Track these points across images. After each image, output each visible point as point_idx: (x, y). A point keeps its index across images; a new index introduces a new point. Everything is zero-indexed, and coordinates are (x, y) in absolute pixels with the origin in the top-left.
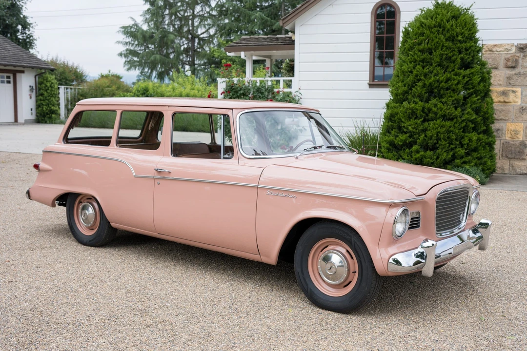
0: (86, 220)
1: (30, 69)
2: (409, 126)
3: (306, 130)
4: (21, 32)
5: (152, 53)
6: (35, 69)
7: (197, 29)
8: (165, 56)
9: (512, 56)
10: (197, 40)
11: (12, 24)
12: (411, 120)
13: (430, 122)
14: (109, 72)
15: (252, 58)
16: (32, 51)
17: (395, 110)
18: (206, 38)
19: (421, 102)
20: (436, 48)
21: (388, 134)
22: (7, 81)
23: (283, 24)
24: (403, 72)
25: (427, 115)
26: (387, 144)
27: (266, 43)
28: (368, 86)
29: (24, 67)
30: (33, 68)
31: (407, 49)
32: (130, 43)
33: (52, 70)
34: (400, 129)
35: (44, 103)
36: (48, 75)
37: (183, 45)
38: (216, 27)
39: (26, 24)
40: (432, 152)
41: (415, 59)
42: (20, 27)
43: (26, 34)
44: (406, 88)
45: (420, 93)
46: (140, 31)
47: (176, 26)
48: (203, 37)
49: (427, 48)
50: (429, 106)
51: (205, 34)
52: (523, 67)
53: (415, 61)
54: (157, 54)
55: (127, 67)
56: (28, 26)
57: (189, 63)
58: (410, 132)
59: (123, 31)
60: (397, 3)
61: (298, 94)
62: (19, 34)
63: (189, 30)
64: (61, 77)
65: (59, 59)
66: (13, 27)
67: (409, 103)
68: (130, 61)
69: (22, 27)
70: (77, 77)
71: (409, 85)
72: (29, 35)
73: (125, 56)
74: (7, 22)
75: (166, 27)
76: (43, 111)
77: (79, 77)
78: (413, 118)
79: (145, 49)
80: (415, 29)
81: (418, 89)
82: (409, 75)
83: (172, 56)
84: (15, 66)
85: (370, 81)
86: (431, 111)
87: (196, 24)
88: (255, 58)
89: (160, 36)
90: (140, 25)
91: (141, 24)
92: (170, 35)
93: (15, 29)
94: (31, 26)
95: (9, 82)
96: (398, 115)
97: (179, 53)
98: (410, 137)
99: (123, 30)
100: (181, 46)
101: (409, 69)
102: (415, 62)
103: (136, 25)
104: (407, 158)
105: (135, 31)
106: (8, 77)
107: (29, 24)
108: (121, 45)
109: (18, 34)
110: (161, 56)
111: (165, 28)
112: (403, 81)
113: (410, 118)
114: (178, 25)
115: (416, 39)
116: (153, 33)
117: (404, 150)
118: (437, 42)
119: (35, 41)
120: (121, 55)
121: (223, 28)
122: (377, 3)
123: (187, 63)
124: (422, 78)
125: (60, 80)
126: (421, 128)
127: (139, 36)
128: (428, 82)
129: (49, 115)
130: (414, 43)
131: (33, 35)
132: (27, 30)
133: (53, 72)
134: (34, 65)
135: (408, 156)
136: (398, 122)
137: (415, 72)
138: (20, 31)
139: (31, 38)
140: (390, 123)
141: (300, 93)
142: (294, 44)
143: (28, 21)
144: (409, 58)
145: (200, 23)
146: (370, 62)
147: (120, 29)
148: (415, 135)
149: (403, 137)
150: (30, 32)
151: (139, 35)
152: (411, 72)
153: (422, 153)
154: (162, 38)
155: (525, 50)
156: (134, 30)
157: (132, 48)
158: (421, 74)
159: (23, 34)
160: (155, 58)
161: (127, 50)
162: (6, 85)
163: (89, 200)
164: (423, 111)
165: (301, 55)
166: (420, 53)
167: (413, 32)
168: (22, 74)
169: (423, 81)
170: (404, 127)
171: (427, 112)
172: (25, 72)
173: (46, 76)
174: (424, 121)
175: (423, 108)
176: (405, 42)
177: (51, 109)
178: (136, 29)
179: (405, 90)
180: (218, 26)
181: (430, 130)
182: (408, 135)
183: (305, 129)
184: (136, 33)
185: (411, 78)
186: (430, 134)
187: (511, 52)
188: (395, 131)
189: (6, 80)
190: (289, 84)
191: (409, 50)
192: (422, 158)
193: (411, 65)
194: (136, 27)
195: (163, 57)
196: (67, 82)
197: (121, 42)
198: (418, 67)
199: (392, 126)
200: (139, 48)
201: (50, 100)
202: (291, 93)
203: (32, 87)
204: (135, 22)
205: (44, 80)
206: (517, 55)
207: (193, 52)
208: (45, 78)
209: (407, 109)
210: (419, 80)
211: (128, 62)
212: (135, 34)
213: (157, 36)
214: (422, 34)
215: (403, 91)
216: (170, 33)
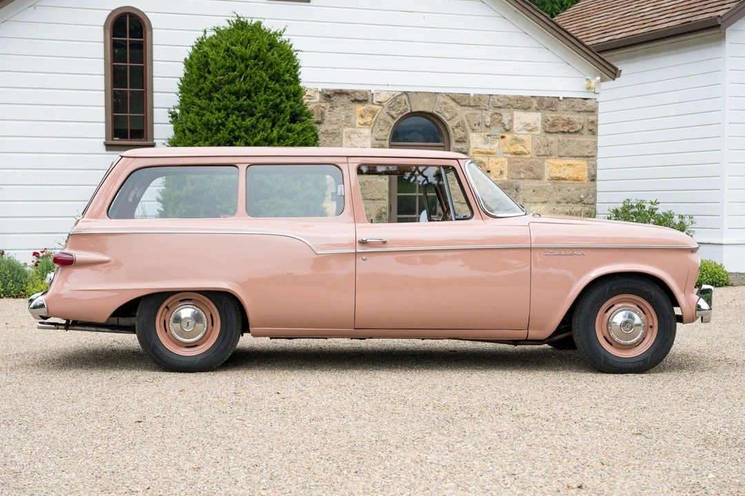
9: (316, 107)
20: (257, 91)
24: (206, 125)
28: (104, 148)
31: (206, 90)
41: (224, 105)
49: (244, 89)
52: (331, 123)
53: (226, 108)
60: (146, 14)
85: (106, 138)
101: (218, 121)
102: (226, 110)
115: (223, 75)
118: (257, 82)
122: (113, 11)
130: (220, 80)
137: (229, 125)
144: (214, 103)
146: (106, 106)
155: (332, 99)
158: (239, 129)
163: (187, 302)
166: (232, 96)
176: (200, 78)
187: (314, 101)
191: (211, 91)
193: (221, 115)
206: (323, 105)
214: (233, 68)
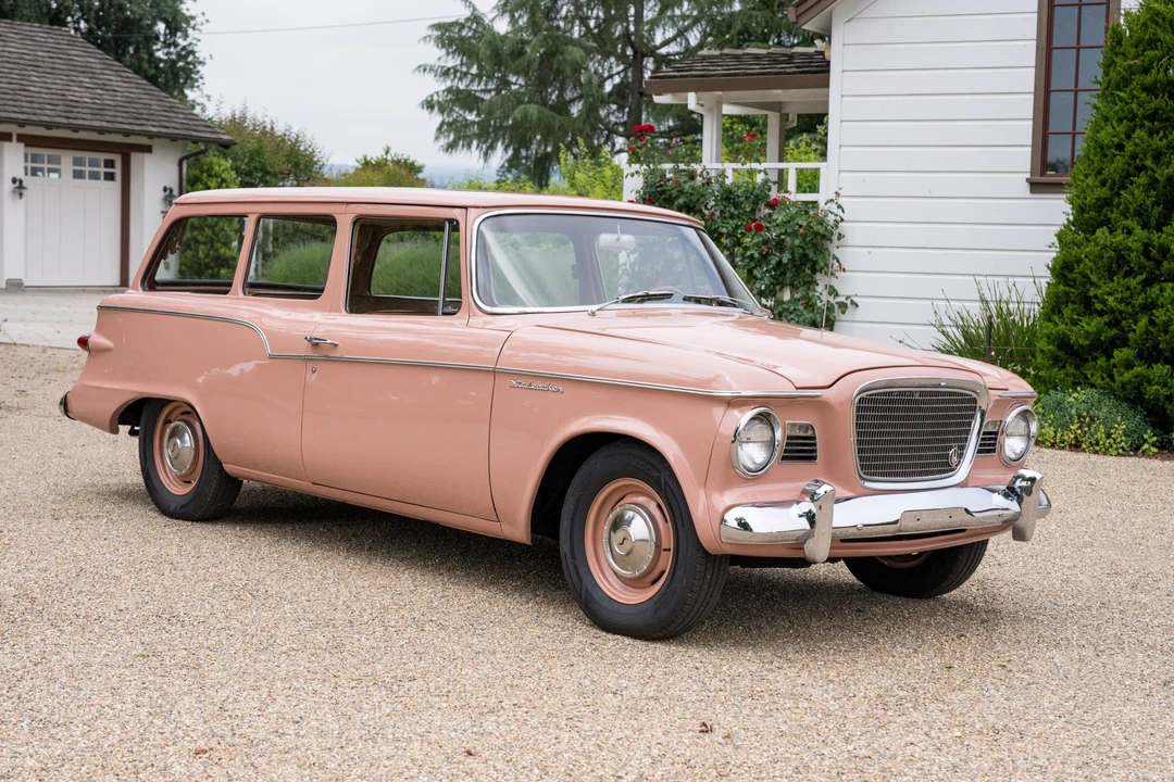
0: (175, 458)
1: (168, 141)
2: (1110, 294)
3: (857, 306)
4: (164, 42)
5: (518, 99)
6: (180, 142)
7: (652, 30)
8: (552, 108)
10: (649, 64)
11: (140, 20)
12: (1115, 278)
13: (1164, 284)
14: (387, 153)
15: (720, 109)
16: (190, 94)
17: (1075, 251)
18: (677, 57)
19: (1143, 229)
21: (1056, 318)
22: (106, 173)
23: (798, 17)
24: (1102, 148)
25: (1158, 264)
26: (1049, 344)
27: (757, 69)
28: (1027, 187)
29: (151, 136)
30: (174, 138)
31: (1113, 85)
32: (456, 71)
33: (225, 146)
34: (1087, 305)
35: (200, 238)
36: (215, 160)
37: (611, 76)
38: (704, 23)
39: (178, 18)
40: (1168, 366)
41: (1131, 111)
42: (161, 27)
43: (176, 45)
44: (1105, 192)
45: (1141, 205)
46: (487, 37)
47: (592, 23)
48: (669, 54)
49: (1165, 80)
50: (1161, 240)
51: (673, 44)
53: (1133, 117)
54: (530, 101)
55: (443, 141)
56: (184, 25)
57: (626, 129)
58: (1112, 311)
59: (438, 38)
61: (833, 207)
62: (159, 46)
63: (626, 35)
64: (253, 165)
65: (249, 115)
66: (142, 27)
67: (1111, 232)
68: (455, 121)
69: (167, 27)
70: (296, 165)
71: (1114, 183)
72: (184, 48)
73: (442, 111)
74: (129, 13)
75: (562, 24)
76: (199, 259)
77: (302, 167)
78: (1122, 273)
79: (498, 91)
80: (1135, 29)
81: (1136, 192)
82: (1115, 155)
83: (575, 110)
84: (127, 133)
85: (1032, 173)
86: (1168, 255)
87: (648, 15)
88: (728, 109)
89: (542, 51)
90: (487, 21)
91: (491, 16)
92: (570, 48)
93: (150, 33)
94: (192, 23)
95: (110, 177)
96: (1082, 266)
97: (595, 101)
98: (1114, 323)
99: (438, 33)
100: (605, 80)
101: (1115, 140)
102: (1133, 119)
103: (476, 18)
104: (1099, 381)
105: (473, 37)
106: (109, 164)
107: (188, 20)
108: (430, 77)
109: (155, 47)
110: (542, 109)
111: (558, 27)
112: (1099, 172)
113: (1111, 274)
114: (597, 18)
115: (1137, 57)
116: (524, 43)
117: (1095, 359)
119: (199, 67)
120: (429, 105)
121: (724, 29)
123: (621, 129)
124: (1149, 163)
125: (249, 174)
126: (1140, 301)
127: (482, 50)
128: (1162, 175)
129: (212, 269)
130: (1131, 66)
131: (196, 49)
132: (179, 34)
133: (229, 151)
134: (177, 131)
135: (1103, 379)
136: (1083, 285)
137: (1129, 147)
138: (162, 39)
139: (191, 58)
140: (1061, 287)
141: (839, 207)
142: (828, 72)
143: (184, 11)
144: (1117, 108)
145: (662, 12)
146: (1034, 120)
147: (430, 33)
148: (1125, 318)
149: (1092, 324)
150: (189, 40)
151: (484, 50)
152: (1120, 147)
153: (1139, 369)
154: (549, 55)
156: (470, 34)
157: (462, 86)
158: (1145, 154)
159: (169, 46)
160: (525, 116)
161: (449, 90)
162: (103, 184)
163: (186, 417)
164: (1146, 253)
165: (844, 99)
166: (1144, 95)
167: (1131, 37)
168: (147, 156)
169: (1149, 172)
170: (1096, 296)
171: (1158, 257)
172: (154, 149)
173: (208, 160)
174: (1148, 283)
175: (1147, 245)
176: (1110, 66)
177: (219, 256)
178: (475, 31)
179: (1103, 196)
180: (711, 20)
181: (1162, 306)
182: (1106, 318)
183: (852, 302)
184: (473, 41)
185: (1119, 162)
186: (1163, 318)
188: (1073, 310)
189: (102, 170)
190: (809, 182)
191: (1118, 88)
192: (1141, 384)
193: (1121, 129)
194: (474, 26)
195: (549, 112)
196: (268, 178)
197: (431, 69)
198: (1139, 133)
199: (1067, 294)
200: (482, 86)
201: (216, 229)
202: (815, 204)
203: (171, 191)
204: (474, 9)
205: (202, 171)
207: (637, 96)
208: (205, 167)
209: (1104, 247)
210: (1141, 169)
211: (450, 124)
212: (471, 44)
213: (534, 52)
214: (1152, 43)
215: (1098, 199)
216: (571, 41)
